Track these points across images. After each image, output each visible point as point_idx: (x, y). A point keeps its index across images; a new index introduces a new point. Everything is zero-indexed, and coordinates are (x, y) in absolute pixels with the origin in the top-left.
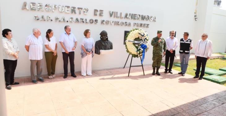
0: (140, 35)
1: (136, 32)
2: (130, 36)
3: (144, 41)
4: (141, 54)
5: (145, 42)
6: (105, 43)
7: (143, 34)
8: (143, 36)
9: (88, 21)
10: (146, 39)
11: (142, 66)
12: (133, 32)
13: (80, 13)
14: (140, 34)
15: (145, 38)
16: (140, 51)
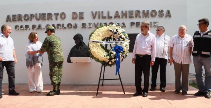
0: (110, 33)
1: (104, 28)
2: (95, 34)
3: (119, 40)
4: (113, 60)
5: (120, 42)
6: (78, 48)
7: (115, 31)
8: (115, 33)
9: (66, 26)
10: (121, 37)
11: (120, 79)
12: (99, 30)
13: (56, 19)
14: (111, 31)
15: (119, 35)
16: (112, 55)
